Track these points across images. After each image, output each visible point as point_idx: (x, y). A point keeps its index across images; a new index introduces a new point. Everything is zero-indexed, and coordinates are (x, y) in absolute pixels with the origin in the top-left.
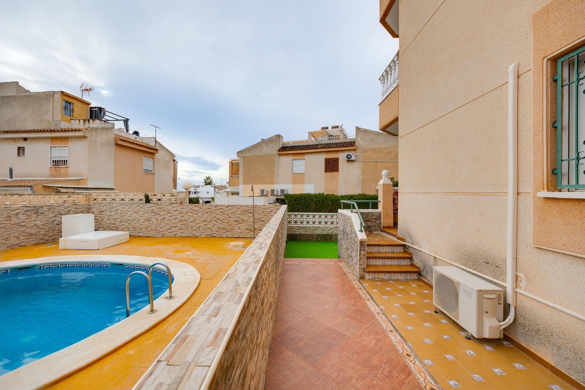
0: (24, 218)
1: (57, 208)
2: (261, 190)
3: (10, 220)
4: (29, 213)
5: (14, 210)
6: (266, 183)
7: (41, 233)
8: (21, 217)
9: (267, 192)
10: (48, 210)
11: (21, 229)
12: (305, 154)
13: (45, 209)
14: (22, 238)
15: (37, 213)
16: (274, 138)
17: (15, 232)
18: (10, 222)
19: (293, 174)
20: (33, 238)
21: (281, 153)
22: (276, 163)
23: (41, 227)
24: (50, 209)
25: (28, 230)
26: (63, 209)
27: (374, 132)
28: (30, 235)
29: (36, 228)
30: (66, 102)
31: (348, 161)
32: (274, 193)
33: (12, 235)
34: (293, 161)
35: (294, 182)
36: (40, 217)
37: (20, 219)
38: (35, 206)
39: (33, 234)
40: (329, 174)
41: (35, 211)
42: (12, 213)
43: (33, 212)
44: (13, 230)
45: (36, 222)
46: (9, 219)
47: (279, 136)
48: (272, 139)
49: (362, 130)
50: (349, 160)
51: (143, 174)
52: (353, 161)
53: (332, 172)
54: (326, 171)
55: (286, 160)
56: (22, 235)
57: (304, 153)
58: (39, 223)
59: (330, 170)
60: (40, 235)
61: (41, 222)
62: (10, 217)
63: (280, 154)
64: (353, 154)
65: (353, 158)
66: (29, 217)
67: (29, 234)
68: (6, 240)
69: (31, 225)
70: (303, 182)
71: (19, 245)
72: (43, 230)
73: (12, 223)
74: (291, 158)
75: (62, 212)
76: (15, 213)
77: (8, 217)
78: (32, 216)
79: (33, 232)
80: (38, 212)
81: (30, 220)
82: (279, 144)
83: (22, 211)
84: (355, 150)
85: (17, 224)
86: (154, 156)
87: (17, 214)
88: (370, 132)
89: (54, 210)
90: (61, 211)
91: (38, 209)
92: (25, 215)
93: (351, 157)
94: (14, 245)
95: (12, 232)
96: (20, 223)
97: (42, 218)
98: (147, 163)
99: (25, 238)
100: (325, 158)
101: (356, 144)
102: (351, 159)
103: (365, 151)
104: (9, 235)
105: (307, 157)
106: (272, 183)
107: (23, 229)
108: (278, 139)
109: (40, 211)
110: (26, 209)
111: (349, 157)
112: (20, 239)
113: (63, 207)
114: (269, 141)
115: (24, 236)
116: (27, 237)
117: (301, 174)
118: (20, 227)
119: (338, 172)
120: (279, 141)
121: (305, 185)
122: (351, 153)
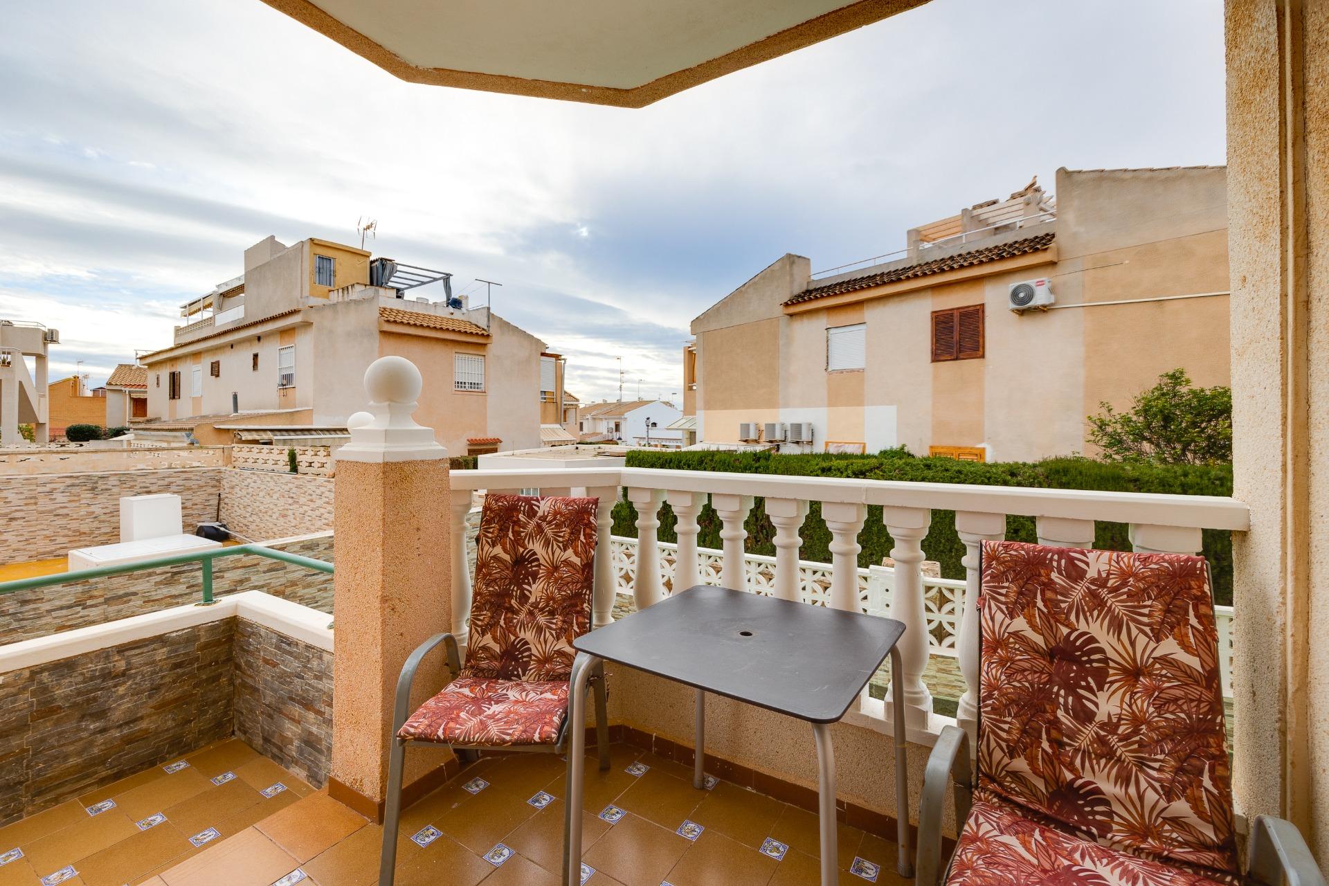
0: (65, 499)
1: (139, 479)
2: (741, 425)
3: (36, 504)
4: (75, 490)
5: (44, 484)
6: (757, 406)
7: (103, 530)
8: (60, 498)
9: (760, 432)
10: (118, 483)
11: (57, 522)
12: (865, 306)
13: (113, 481)
14: (60, 540)
15: (93, 489)
16: (776, 267)
17: (45, 527)
18: (34, 507)
19: (830, 373)
20: (85, 540)
21: (793, 310)
22: (781, 343)
23: (103, 517)
24: (122, 482)
25: (74, 525)
26: (155, 481)
27: (1149, 174)
28: (78, 534)
29: (92, 520)
30: (321, 258)
31: (1022, 313)
32: (800, 433)
33: (38, 533)
34: (832, 331)
35: (834, 399)
36: (102, 498)
37: (56, 501)
38: (89, 476)
39: (85, 533)
40: (948, 367)
41: (90, 486)
42: (40, 489)
43: (84, 488)
44: (42, 524)
45: (92, 509)
46: (33, 501)
47: (792, 260)
48: (773, 271)
49: (1083, 177)
50: (1025, 308)
51: (454, 392)
52: (1044, 310)
53: (957, 359)
54: (936, 357)
55: (809, 331)
56: (63, 534)
57: (859, 303)
58: (97, 510)
59: (951, 354)
60: (100, 535)
61: (103, 508)
62: (35, 498)
63: (791, 315)
64: (1041, 283)
65: (1041, 298)
66: (76, 498)
67: (74, 531)
68: (25, 543)
69: (81, 513)
70: (857, 399)
71: (55, 554)
72: (106, 524)
73: (40, 509)
74: (822, 322)
75: (153, 488)
76: (47, 489)
77: (31, 498)
78: (82, 496)
79: (85, 528)
80: (97, 488)
81: (77, 504)
82: (792, 282)
83: (61, 487)
84: (1053, 264)
85: (51, 511)
86: (484, 350)
87: (51, 492)
88: (1123, 180)
89: (132, 483)
90: (148, 485)
91: (96, 483)
92: (68, 494)
93: (1030, 296)
94: (44, 553)
95: (39, 527)
96: (55, 510)
97: (105, 501)
98: (466, 367)
99: (66, 540)
100: (933, 312)
101: (1061, 239)
102: (1031, 304)
103: (1102, 264)
104: (33, 534)
105: (872, 314)
106: (772, 403)
107: (63, 521)
108: (788, 267)
109: (101, 485)
110: (69, 482)
111: (1022, 295)
112: (57, 542)
113: (156, 476)
114: (764, 278)
115: (63, 536)
116: (71, 539)
117: (852, 371)
118: (56, 518)
119: (983, 356)
120: (792, 275)
121: (866, 407)
122: (1030, 280)
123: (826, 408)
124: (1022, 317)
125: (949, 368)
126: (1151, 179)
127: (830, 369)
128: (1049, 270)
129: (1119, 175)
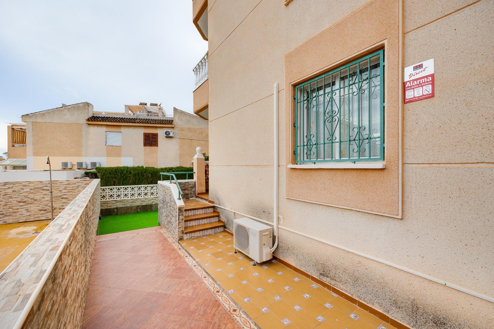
2: (62, 163)
6: (70, 156)
9: (73, 165)
12: (121, 127)
16: (81, 105)
21: (91, 123)
22: (84, 134)
31: (167, 137)
32: (82, 166)
34: (108, 133)
35: (109, 154)
47: (87, 104)
48: (78, 106)
49: (179, 111)
50: (168, 136)
52: (171, 137)
53: (151, 146)
54: (145, 145)
55: (98, 131)
59: (149, 145)
63: (89, 124)
64: (171, 132)
65: (171, 135)
70: (119, 155)
74: (104, 129)
82: (88, 112)
84: (173, 128)
93: (169, 134)
100: (144, 133)
101: (174, 122)
103: (182, 130)
105: (124, 130)
106: (79, 154)
108: (87, 107)
111: (168, 133)
114: (74, 107)
117: (117, 146)
119: (158, 146)
120: (88, 110)
121: (122, 158)
122: (169, 130)
123: (106, 157)
124: (167, 138)
125: (148, 148)
126: (190, 116)
127: (107, 145)
128: (172, 129)
129: (185, 113)
